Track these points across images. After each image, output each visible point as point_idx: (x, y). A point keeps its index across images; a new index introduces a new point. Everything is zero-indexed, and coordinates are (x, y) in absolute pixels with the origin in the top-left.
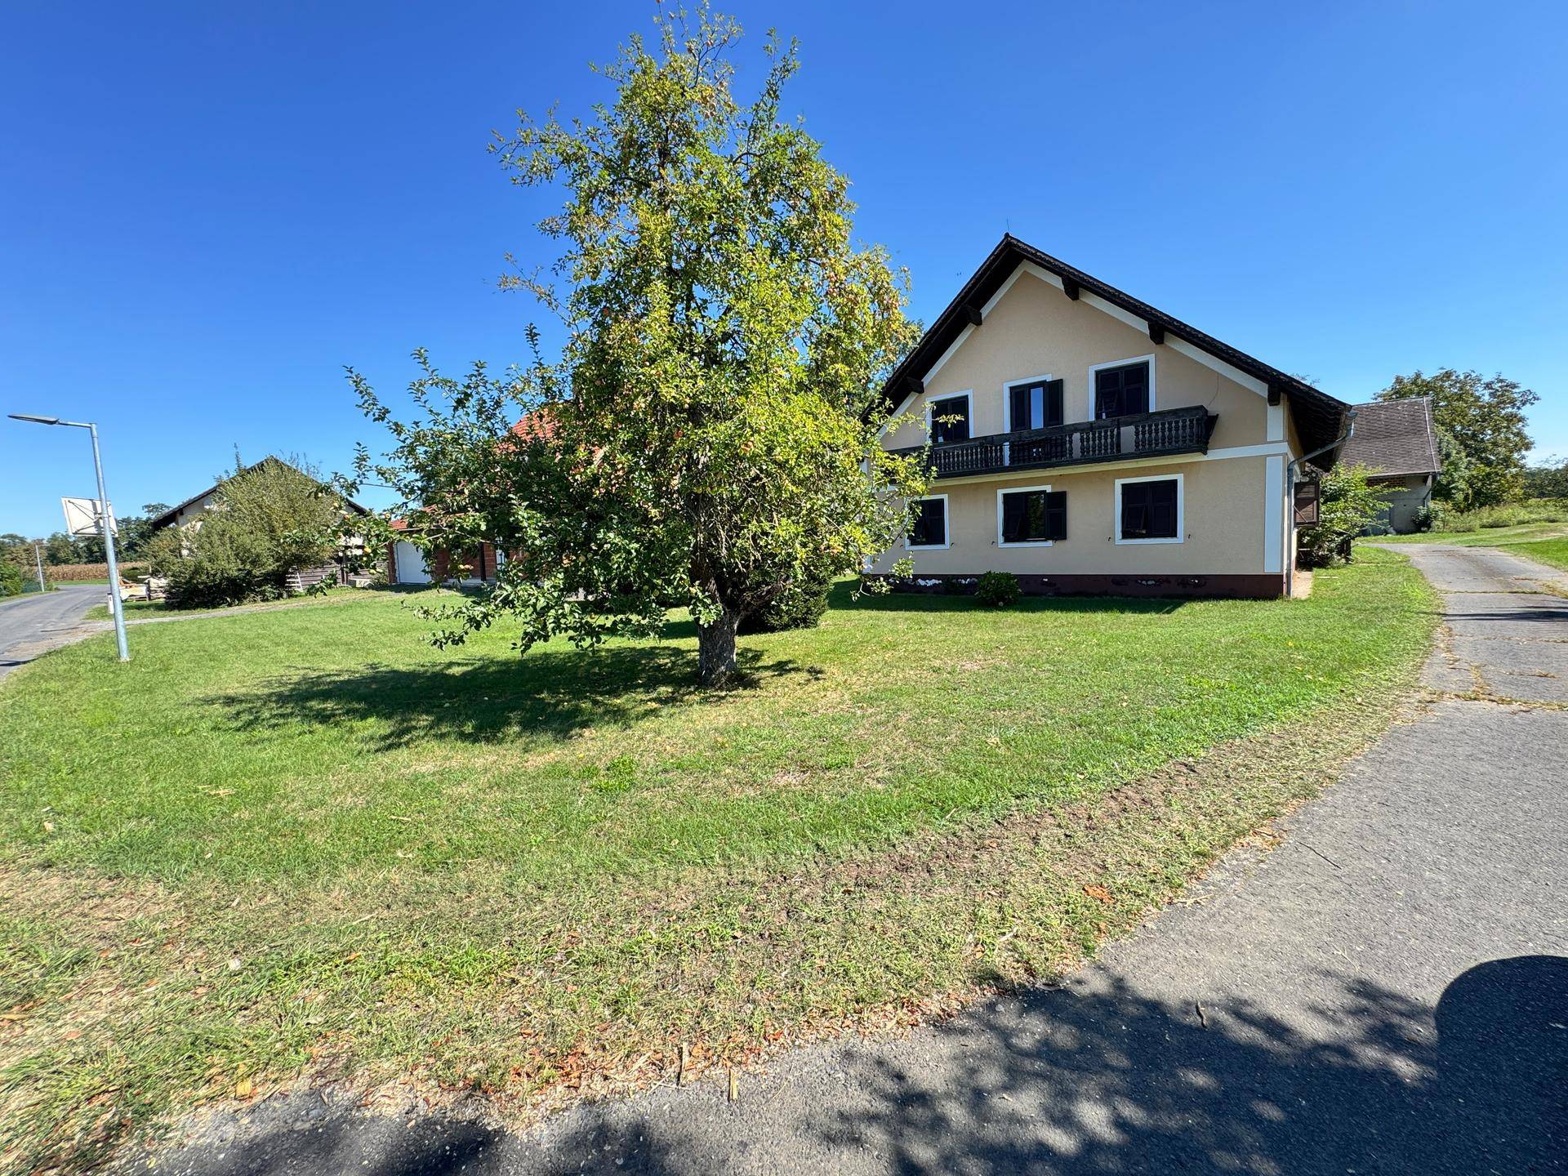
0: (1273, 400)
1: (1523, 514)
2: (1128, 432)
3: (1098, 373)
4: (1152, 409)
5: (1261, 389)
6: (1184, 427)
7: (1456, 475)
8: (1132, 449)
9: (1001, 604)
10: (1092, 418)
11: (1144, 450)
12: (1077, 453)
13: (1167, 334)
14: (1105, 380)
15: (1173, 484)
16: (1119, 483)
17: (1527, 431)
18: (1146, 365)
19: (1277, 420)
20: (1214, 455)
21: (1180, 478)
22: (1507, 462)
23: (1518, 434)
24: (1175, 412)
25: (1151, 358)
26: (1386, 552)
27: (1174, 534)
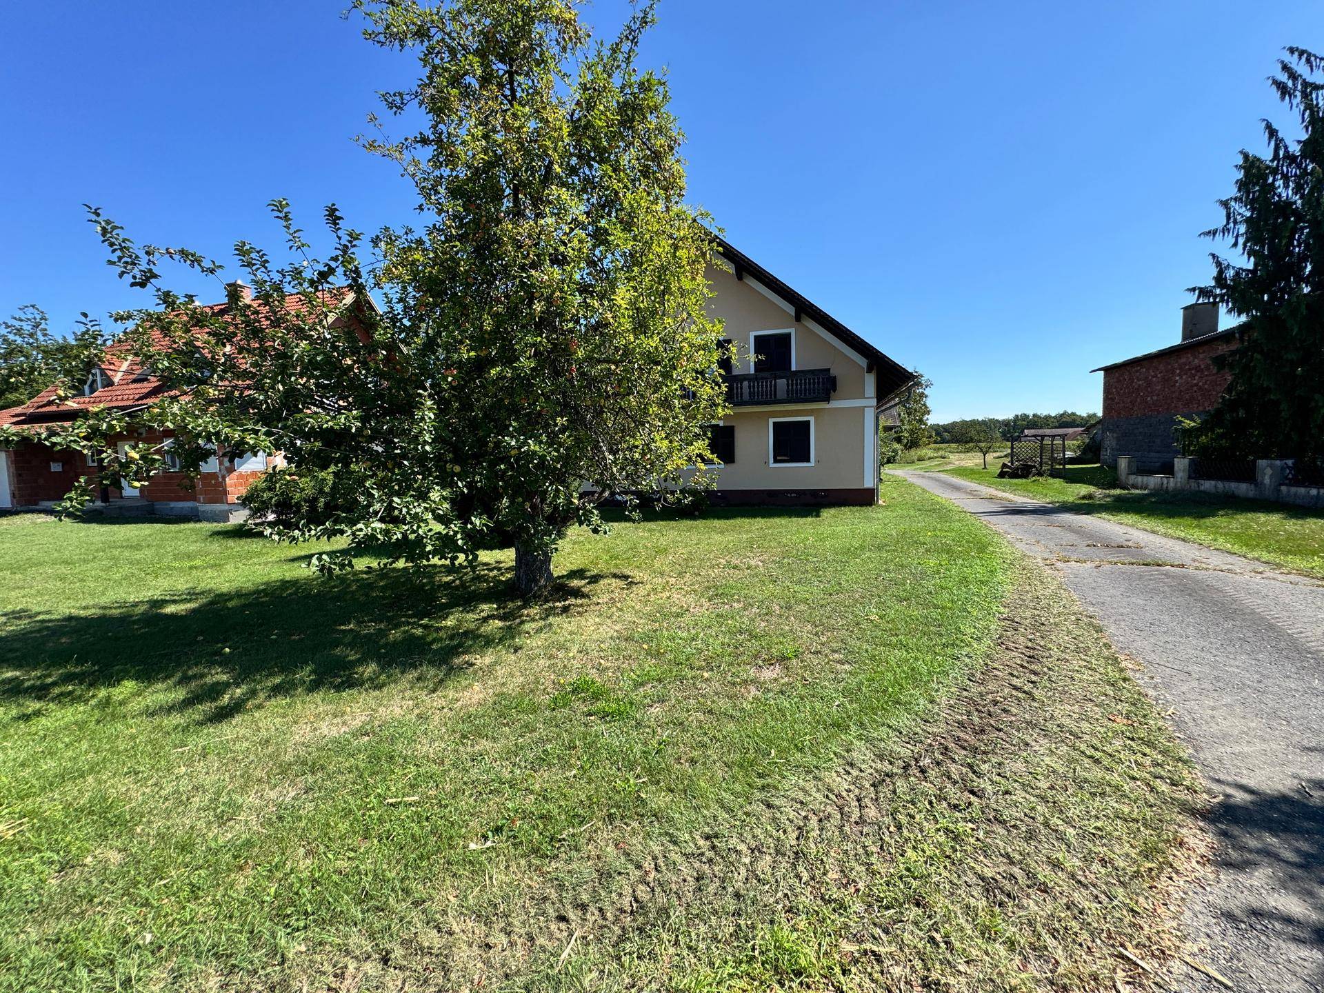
0: (869, 371)
1: (930, 453)
2: (781, 383)
3: (756, 338)
4: (793, 368)
5: (862, 362)
6: (818, 383)
7: (903, 428)
8: (785, 397)
9: (697, 513)
10: (752, 371)
11: (794, 397)
12: (746, 397)
13: (803, 315)
14: (762, 343)
15: (808, 422)
16: (771, 421)
17: (928, 405)
18: (789, 335)
19: (870, 384)
20: (834, 404)
21: (812, 419)
22: (921, 421)
23: (924, 405)
24: (812, 372)
25: (792, 331)
26: (893, 476)
27: (808, 461)
